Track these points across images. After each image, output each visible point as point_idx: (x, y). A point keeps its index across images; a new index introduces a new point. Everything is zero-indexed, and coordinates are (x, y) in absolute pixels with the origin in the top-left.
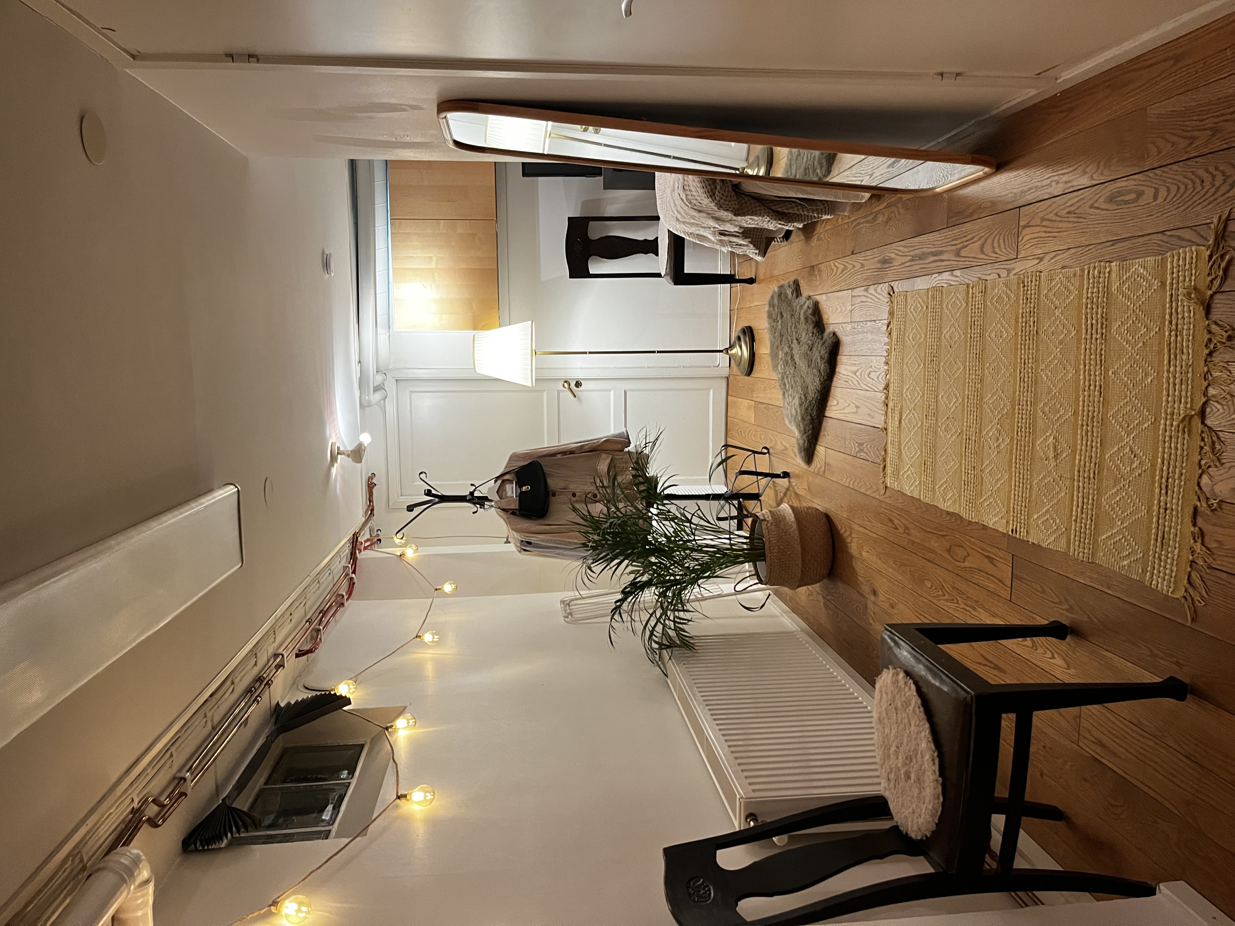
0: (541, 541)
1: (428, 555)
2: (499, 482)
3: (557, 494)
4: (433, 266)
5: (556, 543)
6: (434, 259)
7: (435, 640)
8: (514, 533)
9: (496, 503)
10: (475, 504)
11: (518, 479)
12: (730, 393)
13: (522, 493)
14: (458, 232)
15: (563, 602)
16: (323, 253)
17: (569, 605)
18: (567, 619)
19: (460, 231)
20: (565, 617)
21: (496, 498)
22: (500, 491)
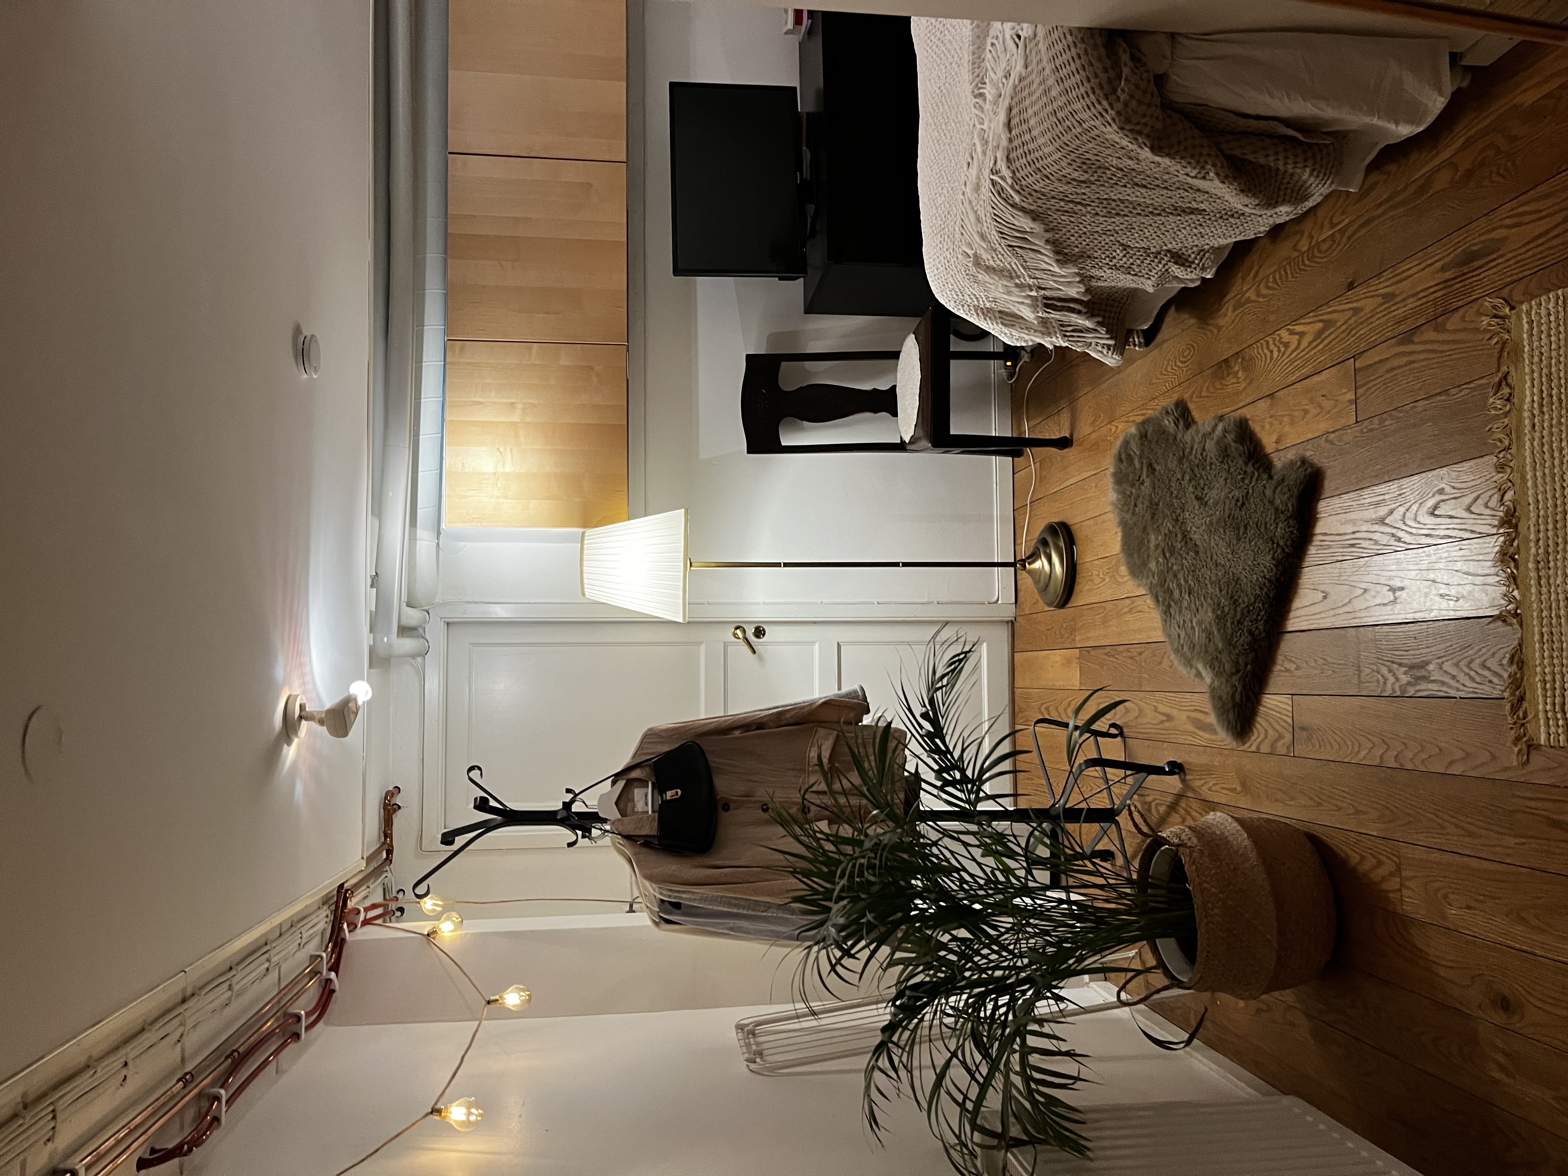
0: (703, 900)
1: (481, 934)
2: (621, 784)
3: (732, 805)
4: (516, 419)
5: (730, 905)
6: (520, 406)
7: (473, 1118)
8: (647, 883)
9: (613, 823)
10: (573, 828)
11: (657, 778)
12: (1018, 647)
13: (665, 802)
14: (562, 363)
15: (740, 1027)
16: (298, 331)
17: (754, 1034)
18: (753, 1066)
19: (564, 361)
20: (748, 1060)
21: (613, 813)
22: (623, 802)
